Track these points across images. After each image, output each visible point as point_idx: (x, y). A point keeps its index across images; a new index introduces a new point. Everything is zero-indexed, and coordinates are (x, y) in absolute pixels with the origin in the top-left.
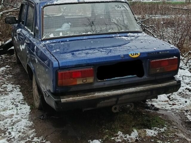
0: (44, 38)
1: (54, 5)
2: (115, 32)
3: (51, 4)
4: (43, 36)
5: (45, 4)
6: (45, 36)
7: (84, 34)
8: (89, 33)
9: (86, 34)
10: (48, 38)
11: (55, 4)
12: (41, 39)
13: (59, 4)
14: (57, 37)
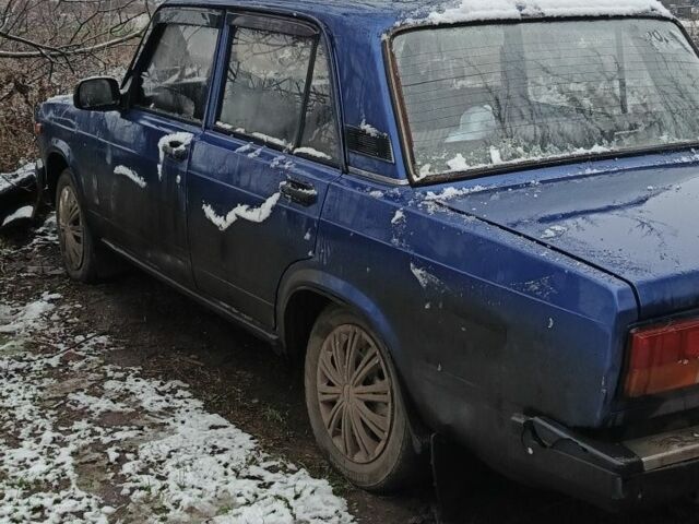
0: (424, 172)
1: (432, 27)
2: (686, 144)
3: (419, 22)
4: (419, 163)
5: (398, 24)
6: (427, 166)
7: (581, 151)
8: (597, 149)
9: (590, 152)
10: (446, 172)
11: (436, 22)
12: (411, 180)
13: (451, 21)
14: (481, 170)
